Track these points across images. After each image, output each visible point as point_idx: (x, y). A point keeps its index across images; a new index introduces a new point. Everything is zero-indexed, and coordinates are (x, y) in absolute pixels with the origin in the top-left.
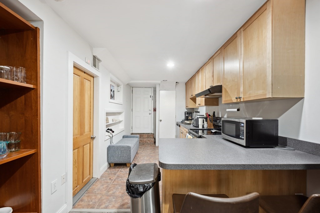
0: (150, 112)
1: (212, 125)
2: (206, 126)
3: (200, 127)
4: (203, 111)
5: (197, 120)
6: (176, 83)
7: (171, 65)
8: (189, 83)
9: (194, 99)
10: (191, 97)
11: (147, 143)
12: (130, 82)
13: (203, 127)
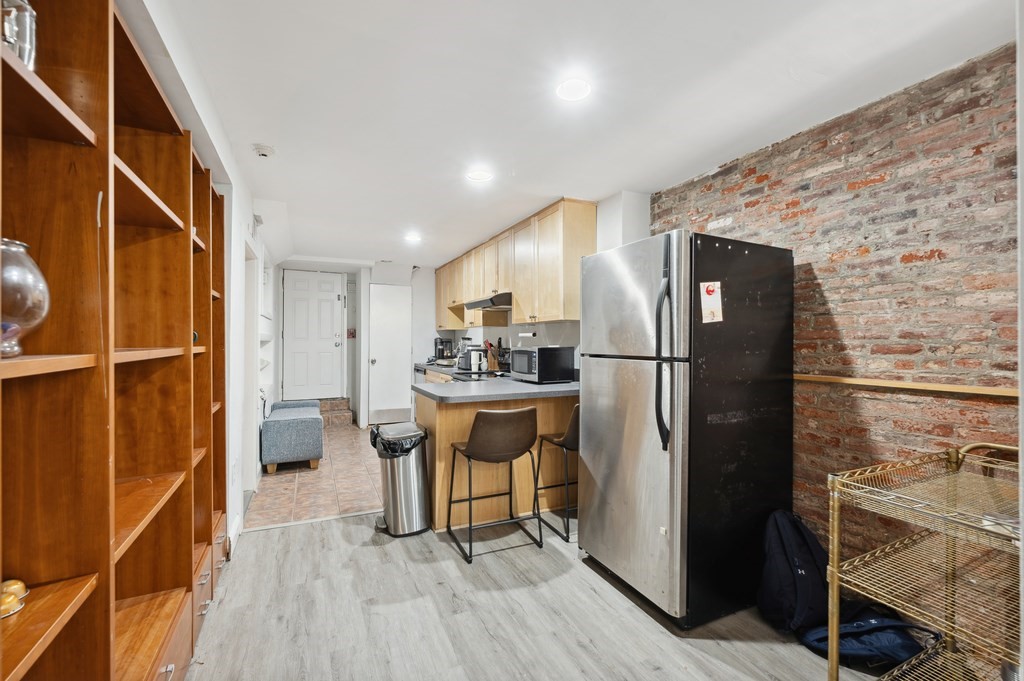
0: (338, 340)
1: (496, 364)
2: (484, 367)
3: (475, 369)
4: (478, 336)
5: (467, 356)
6: (415, 267)
7: (413, 238)
8: (445, 271)
9: (458, 311)
10: (452, 305)
11: (333, 423)
12: (289, 259)
13: (480, 369)
